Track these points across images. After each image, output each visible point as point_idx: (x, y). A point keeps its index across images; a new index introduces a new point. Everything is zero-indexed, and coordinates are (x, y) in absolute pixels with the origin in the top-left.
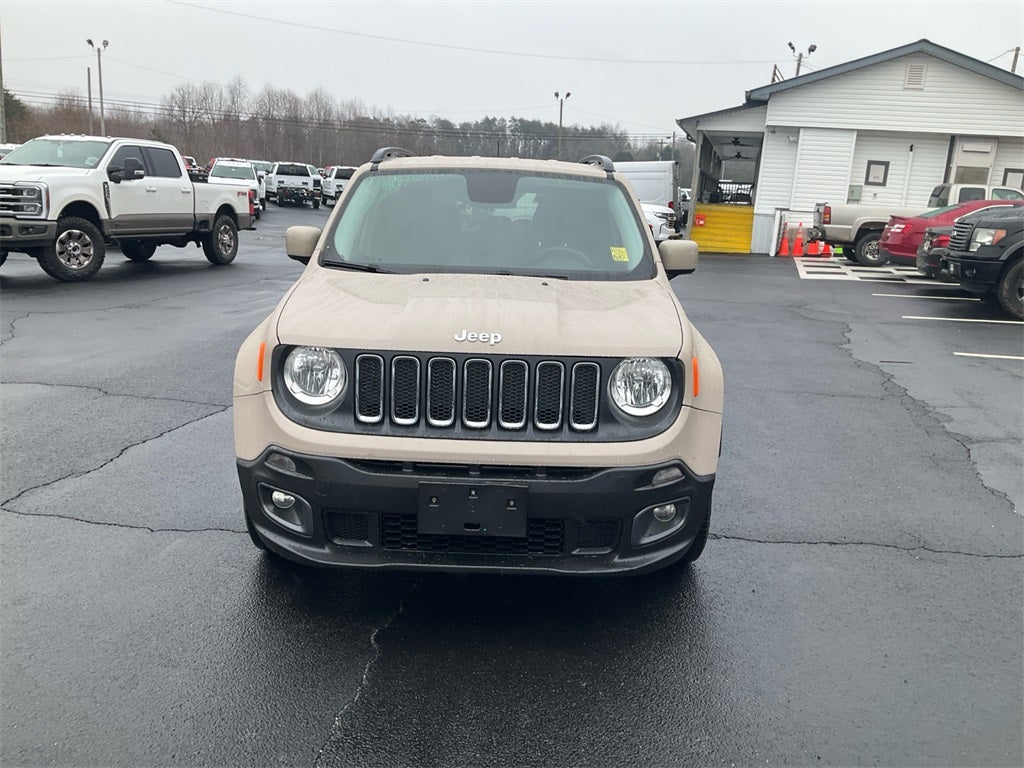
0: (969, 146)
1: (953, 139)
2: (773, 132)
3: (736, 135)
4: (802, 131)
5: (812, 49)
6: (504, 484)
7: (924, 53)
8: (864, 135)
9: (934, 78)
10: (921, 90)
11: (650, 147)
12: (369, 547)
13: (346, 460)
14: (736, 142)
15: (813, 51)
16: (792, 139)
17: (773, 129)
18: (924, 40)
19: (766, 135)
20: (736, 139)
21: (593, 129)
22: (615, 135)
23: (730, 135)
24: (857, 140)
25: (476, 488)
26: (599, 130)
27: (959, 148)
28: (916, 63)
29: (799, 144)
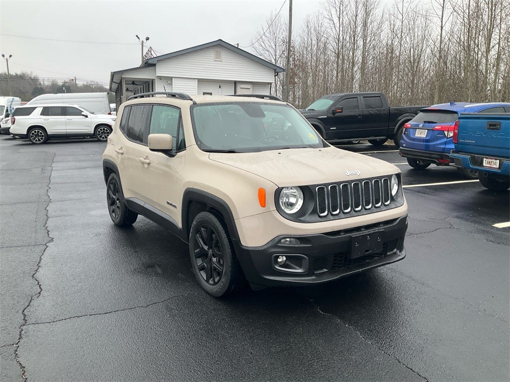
0: (243, 86)
1: (235, 83)
2: (161, 79)
3: (133, 80)
4: (173, 79)
5: (147, 39)
6: (376, 231)
7: (220, 45)
8: (201, 81)
9: (225, 56)
10: (221, 61)
11: (53, 85)
12: (327, 271)
13: (323, 234)
14: (133, 83)
15: (148, 40)
16: (169, 82)
17: (160, 78)
18: (220, 40)
19: (156, 80)
20: (133, 82)
21: (17, 75)
22: (31, 78)
23: (130, 79)
24: (198, 83)
25: (368, 235)
26: (20, 75)
27: (239, 86)
28: (218, 49)
29: (173, 85)
